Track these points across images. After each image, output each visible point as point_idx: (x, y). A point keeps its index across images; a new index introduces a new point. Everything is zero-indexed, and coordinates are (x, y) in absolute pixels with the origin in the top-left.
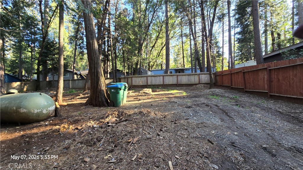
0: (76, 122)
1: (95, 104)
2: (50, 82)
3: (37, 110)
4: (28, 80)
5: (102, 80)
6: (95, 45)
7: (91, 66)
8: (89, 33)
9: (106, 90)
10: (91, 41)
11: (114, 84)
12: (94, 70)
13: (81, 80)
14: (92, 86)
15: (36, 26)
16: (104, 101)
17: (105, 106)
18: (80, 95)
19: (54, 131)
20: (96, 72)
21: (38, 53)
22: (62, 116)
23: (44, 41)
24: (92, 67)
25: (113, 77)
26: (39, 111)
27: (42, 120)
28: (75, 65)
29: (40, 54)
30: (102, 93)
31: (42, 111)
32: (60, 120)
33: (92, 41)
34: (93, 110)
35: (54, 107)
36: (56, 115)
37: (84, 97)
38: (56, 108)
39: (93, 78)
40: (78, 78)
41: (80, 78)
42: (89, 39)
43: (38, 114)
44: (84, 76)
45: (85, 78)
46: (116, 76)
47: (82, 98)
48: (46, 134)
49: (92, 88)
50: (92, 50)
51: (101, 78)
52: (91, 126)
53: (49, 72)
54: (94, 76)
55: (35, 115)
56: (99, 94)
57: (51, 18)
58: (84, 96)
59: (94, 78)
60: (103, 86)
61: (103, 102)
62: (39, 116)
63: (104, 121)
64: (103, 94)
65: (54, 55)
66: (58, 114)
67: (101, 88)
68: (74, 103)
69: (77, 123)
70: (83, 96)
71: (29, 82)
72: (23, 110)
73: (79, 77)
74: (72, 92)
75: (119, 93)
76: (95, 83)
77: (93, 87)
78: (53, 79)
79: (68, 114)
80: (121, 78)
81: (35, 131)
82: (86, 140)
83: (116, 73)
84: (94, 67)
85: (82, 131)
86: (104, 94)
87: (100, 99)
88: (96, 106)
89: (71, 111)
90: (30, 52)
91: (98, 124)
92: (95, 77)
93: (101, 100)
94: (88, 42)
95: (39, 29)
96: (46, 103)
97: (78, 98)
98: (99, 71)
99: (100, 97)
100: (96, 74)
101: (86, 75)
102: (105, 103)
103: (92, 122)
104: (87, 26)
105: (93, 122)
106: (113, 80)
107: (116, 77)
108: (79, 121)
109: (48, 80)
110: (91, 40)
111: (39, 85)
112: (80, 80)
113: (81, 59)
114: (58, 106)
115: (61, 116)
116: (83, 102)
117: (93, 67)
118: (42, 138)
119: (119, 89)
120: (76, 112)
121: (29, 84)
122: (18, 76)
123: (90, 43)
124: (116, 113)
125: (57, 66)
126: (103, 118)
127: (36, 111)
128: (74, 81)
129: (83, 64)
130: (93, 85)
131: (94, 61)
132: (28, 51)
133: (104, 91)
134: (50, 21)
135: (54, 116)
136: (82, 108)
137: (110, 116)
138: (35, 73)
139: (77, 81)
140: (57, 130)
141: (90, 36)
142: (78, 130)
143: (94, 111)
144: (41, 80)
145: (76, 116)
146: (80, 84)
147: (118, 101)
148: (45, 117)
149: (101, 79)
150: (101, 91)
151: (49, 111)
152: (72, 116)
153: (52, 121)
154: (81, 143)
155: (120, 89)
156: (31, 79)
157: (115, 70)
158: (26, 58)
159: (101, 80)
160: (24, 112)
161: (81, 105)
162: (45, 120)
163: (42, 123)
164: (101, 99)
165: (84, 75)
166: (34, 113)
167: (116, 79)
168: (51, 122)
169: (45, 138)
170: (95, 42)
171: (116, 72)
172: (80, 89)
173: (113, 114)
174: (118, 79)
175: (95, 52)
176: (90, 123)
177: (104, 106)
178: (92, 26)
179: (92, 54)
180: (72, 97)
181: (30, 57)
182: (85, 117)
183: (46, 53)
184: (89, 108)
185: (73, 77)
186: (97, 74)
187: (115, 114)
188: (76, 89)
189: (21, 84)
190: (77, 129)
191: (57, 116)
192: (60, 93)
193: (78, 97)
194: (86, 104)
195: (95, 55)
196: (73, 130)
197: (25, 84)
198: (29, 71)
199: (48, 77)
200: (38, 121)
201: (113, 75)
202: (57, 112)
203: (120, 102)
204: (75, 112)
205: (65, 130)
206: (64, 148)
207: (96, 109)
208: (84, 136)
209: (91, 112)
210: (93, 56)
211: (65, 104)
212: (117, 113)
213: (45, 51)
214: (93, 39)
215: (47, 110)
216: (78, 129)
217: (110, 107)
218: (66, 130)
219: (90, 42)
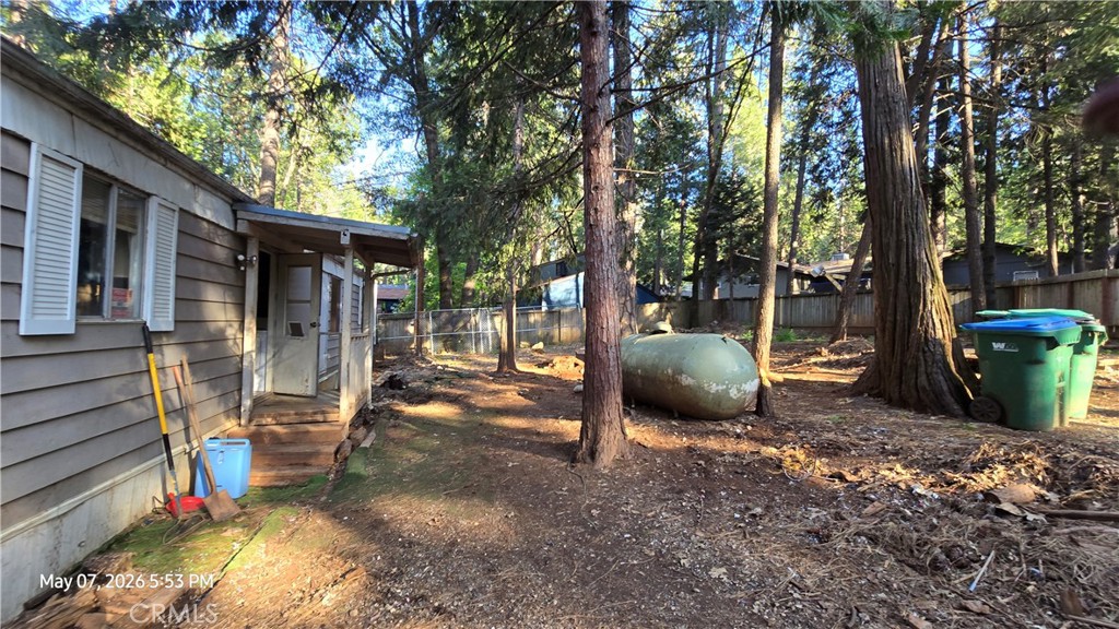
0: (831, 450)
1: (895, 396)
2: (722, 301)
3: (717, 385)
4: (671, 299)
5: (936, 298)
6: (902, 150)
7: (885, 241)
8: (880, 109)
9: (954, 341)
10: (887, 141)
11: (1002, 317)
12: (898, 257)
13: (819, 296)
14: (883, 320)
15: (694, 143)
16: (945, 388)
17: (951, 415)
18: (820, 354)
19: (765, 462)
20: (907, 263)
21: (694, 221)
22: (777, 419)
23: (711, 182)
24: (888, 244)
25: (973, 280)
26: (720, 388)
27: (727, 418)
28: (795, 244)
29: (701, 221)
30: (933, 354)
31: (726, 391)
32: (775, 428)
33: (890, 140)
34: (892, 419)
35: (757, 381)
36: (759, 412)
37: (838, 362)
38: (762, 387)
39: (892, 287)
40: (802, 289)
41: (812, 291)
42: (879, 134)
43: (720, 398)
44: (835, 283)
45: (839, 288)
46: (988, 275)
47: (829, 364)
48: (745, 462)
49: (883, 330)
50: (890, 176)
51: (929, 286)
52: (903, 486)
53: (719, 274)
54: (897, 280)
55: (711, 397)
56: (917, 359)
57: (732, 106)
58: (836, 357)
59: (896, 288)
60: (937, 321)
61: (938, 395)
62: (720, 402)
63: (963, 481)
64: (939, 357)
65: (735, 218)
66: (765, 408)
67: (926, 332)
68: (804, 377)
69: (836, 455)
70: (833, 357)
71: (674, 304)
72: (686, 381)
73: (806, 287)
74: (788, 337)
75: (1039, 362)
76: (900, 309)
77: (888, 325)
78: (731, 294)
79: (796, 416)
80: (1018, 287)
81: (712, 444)
82: (892, 537)
83: (988, 260)
84: (899, 241)
85: (864, 493)
86: (944, 356)
87: (923, 380)
88: (903, 404)
89: (801, 406)
90: (677, 220)
91: (932, 485)
92: (901, 286)
93: (930, 384)
94: (873, 145)
95: (698, 152)
96: (736, 369)
97: (815, 364)
98: (921, 259)
99: (922, 369)
100: (904, 270)
101: (843, 278)
102: (949, 399)
103: (898, 467)
104: (872, 85)
105: (904, 472)
106: (966, 296)
107: (986, 283)
108: (840, 449)
109: (716, 297)
110: (886, 134)
111: (696, 311)
112: (810, 296)
113: (818, 219)
114: (767, 384)
115: (773, 417)
116: (839, 381)
117: (893, 245)
118: (737, 472)
119: (1044, 343)
120: (822, 413)
121: (675, 308)
122: (653, 287)
123: (883, 148)
124: (1038, 461)
125: (741, 252)
126: (954, 466)
127: (714, 388)
128: (794, 300)
129: (821, 237)
130: (890, 318)
131: (899, 220)
132: (675, 220)
133: (943, 346)
134: (730, 115)
135: (755, 413)
136: (841, 402)
137: (1001, 468)
138: (687, 279)
139: (802, 300)
140: (771, 459)
141: (884, 120)
142: (846, 485)
143: (894, 423)
144: (701, 297)
145: (825, 428)
146: (814, 310)
147: (1035, 402)
148: (734, 411)
149: (928, 291)
150: (928, 345)
151: (745, 393)
152: (810, 426)
153: (752, 426)
154: (873, 540)
155: (1053, 343)
156: (678, 294)
157: (983, 247)
158: (669, 239)
159: (929, 298)
160: (688, 386)
161: (835, 390)
162: (733, 418)
163: (727, 425)
164: (929, 380)
165: (837, 277)
166: (709, 393)
167: (989, 292)
168: (749, 428)
169: (743, 474)
170: (904, 139)
171: (992, 258)
172: (813, 329)
173: (1021, 460)
174: (997, 291)
175: (905, 179)
176: (891, 469)
177: (941, 409)
178: (892, 77)
179: (891, 190)
180: (791, 356)
181: (676, 235)
182: (861, 439)
183: (716, 216)
184: (872, 407)
185: (790, 287)
186: (908, 272)
187: (1032, 467)
188: (801, 328)
189: (661, 308)
190: (842, 478)
191: (762, 413)
192: (764, 339)
193: (813, 360)
194: (854, 390)
195: (904, 191)
196: (825, 476)
197: (668, 309)
198: (675, 274)
199: (716, 290)
200: (716, 418)
201: (972, 273)
202: (763, 401)
203: (1045, 411)
204: (816, 411)
205: (797, 467)
206: (809, 532)
207: (905, 417)
208: (874, 515)
209: (883, 425)
210: (895, 197)
211: (779, 378)
212: (1041, 462)
213: (713, 211)
214: (893, 130)
215: (739, 390)
216: (847, 481)
217: (975, 420)
218: (802, 468)
219: (883, 143)
